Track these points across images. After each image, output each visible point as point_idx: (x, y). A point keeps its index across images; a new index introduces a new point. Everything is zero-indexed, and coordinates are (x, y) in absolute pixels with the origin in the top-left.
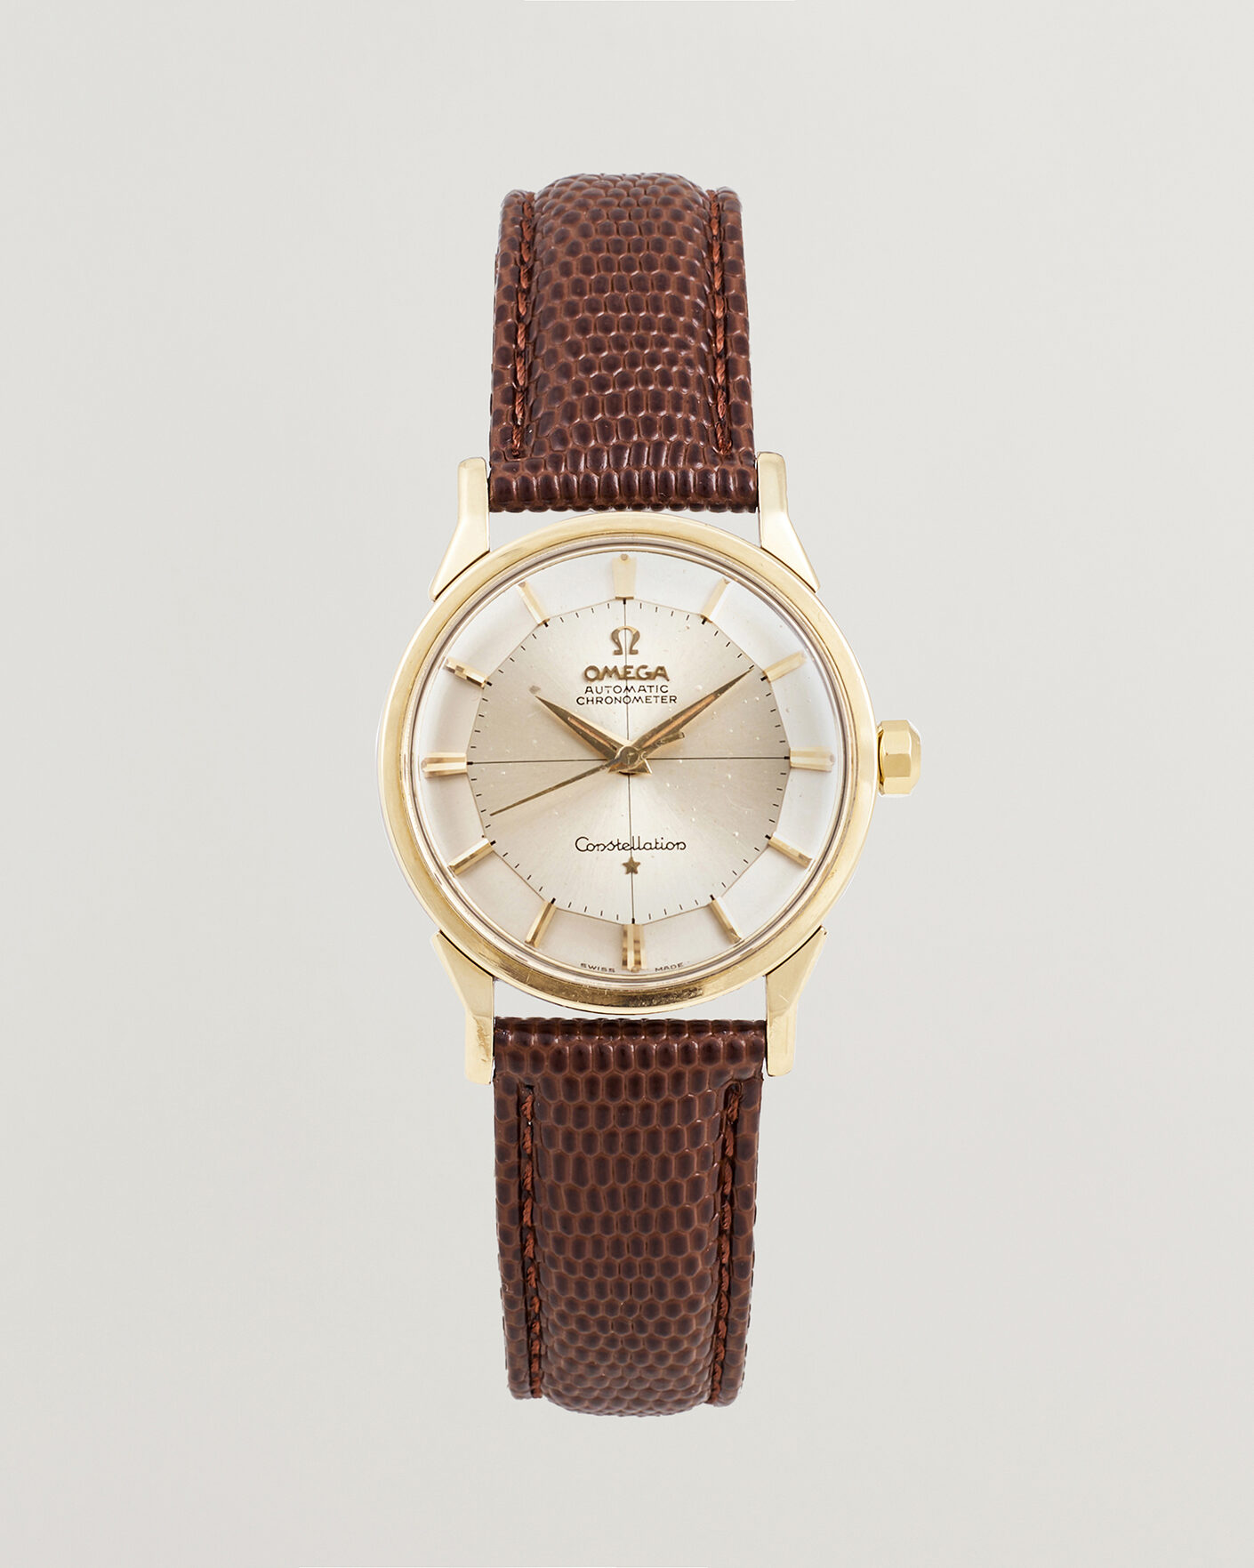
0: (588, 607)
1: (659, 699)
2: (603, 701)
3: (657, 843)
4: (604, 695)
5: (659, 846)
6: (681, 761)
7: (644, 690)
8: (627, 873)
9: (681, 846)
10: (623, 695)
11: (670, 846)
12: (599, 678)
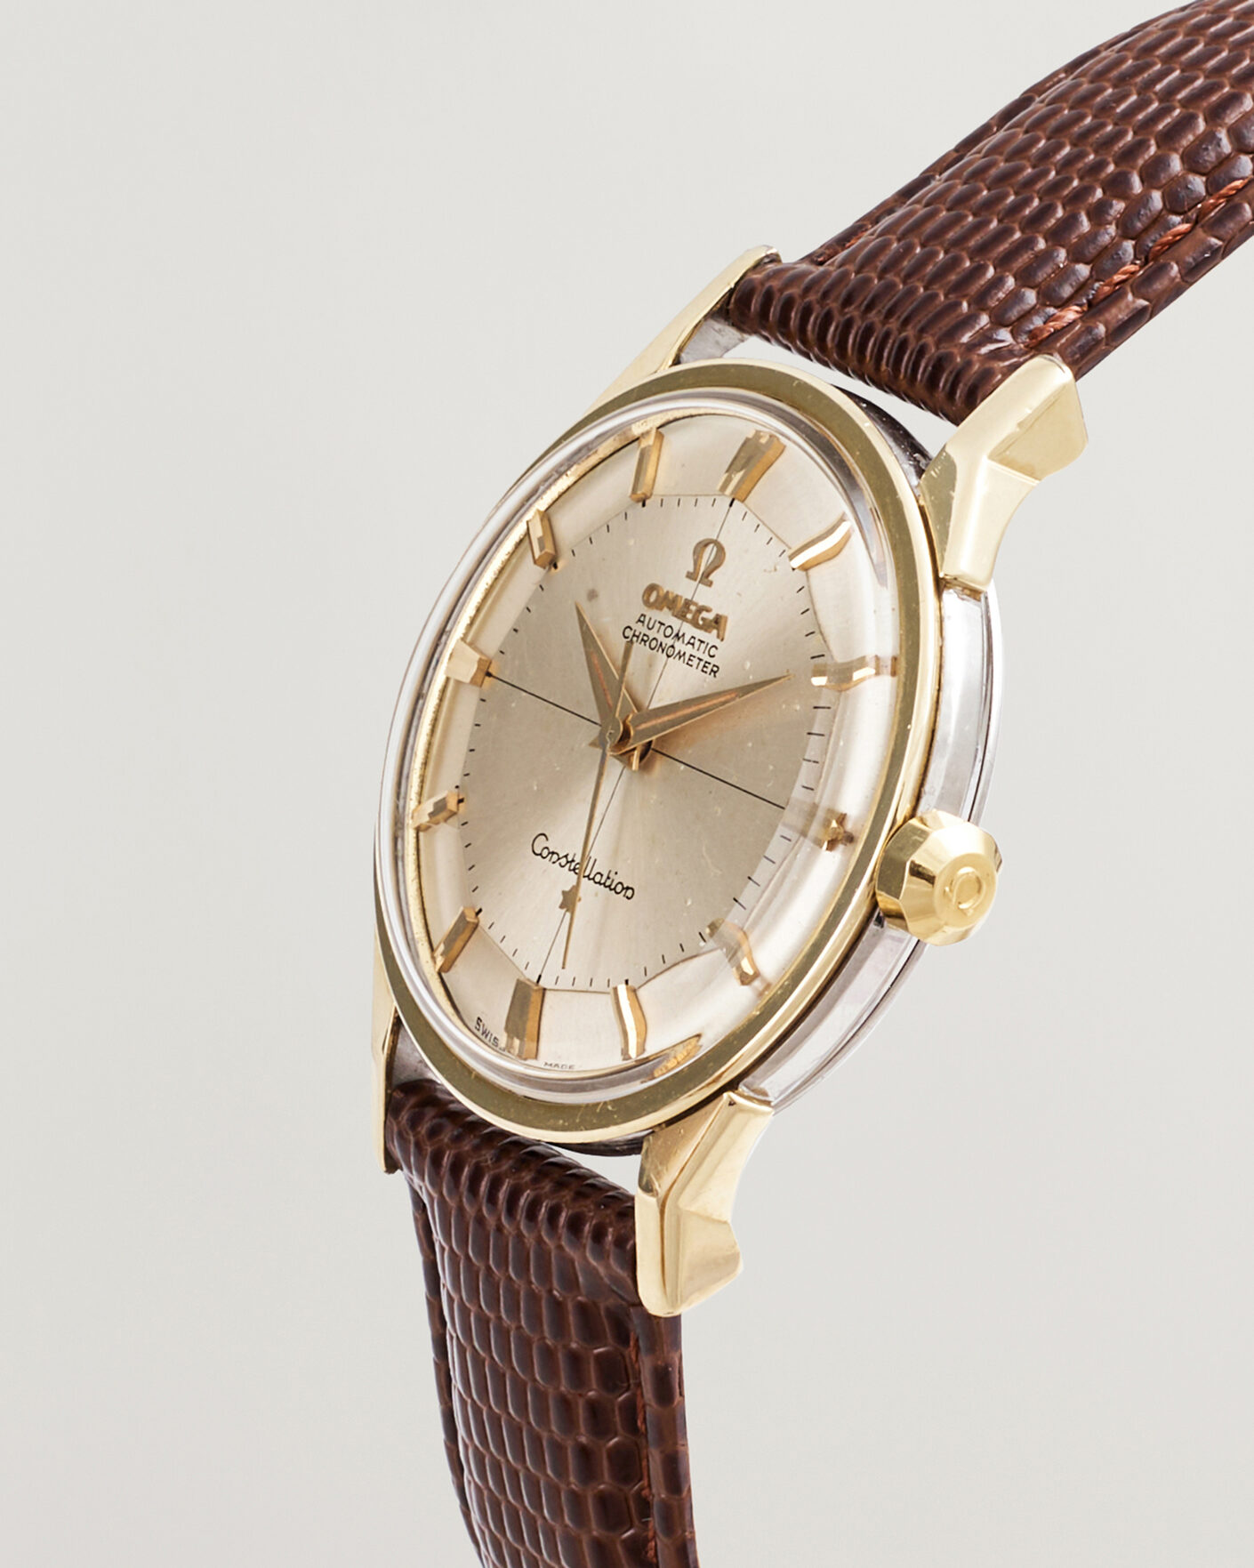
0: (692, 495)
1: (702, 663)
2: (648, 643)
3: (608, 878)
4: (652, 634)
5: (608, 884)
6: (683, 767)
7: (693, 644)
8: (561, 907)
9: (629, 893)
10: (670, 641)
11: (619, 888)
12: (658, 605)
